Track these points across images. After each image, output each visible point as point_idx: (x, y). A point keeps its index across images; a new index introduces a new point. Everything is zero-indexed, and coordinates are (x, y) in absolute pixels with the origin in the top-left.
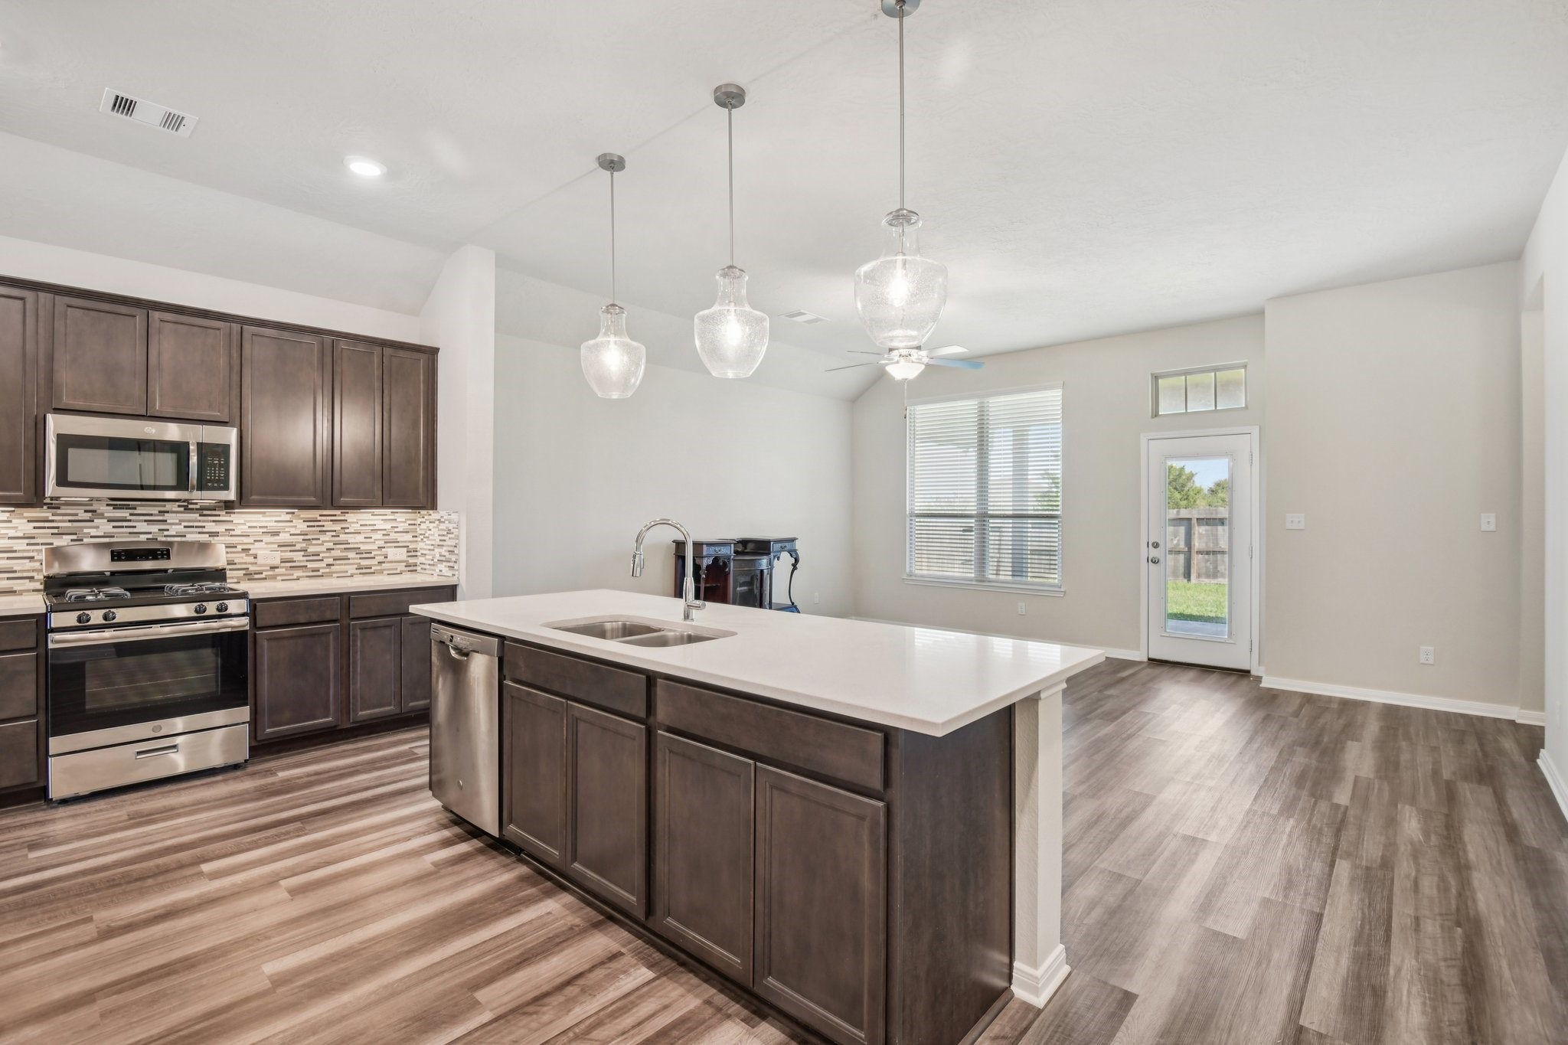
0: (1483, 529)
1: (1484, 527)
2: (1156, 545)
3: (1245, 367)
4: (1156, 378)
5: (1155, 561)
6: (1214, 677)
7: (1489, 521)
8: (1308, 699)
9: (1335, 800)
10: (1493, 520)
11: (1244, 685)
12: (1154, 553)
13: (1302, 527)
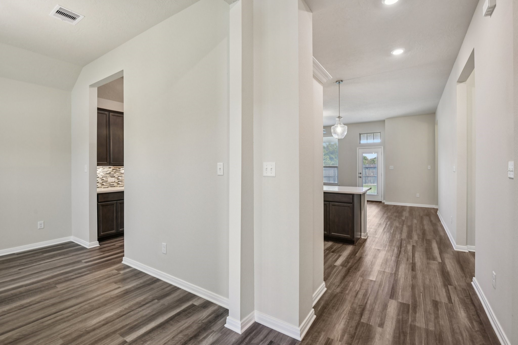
0: (428, 169)
1: (429, 169)
2: (360, 173)
3: (380, 133)
4: (360, 134)
5: (360, 177)
6: (374, 203)
7: (429, 167)
8: (395, 206)
9: (402, 219)
10: (430, 167)
11: (381, 204)
12: (360, 175)
13: (393, 169)
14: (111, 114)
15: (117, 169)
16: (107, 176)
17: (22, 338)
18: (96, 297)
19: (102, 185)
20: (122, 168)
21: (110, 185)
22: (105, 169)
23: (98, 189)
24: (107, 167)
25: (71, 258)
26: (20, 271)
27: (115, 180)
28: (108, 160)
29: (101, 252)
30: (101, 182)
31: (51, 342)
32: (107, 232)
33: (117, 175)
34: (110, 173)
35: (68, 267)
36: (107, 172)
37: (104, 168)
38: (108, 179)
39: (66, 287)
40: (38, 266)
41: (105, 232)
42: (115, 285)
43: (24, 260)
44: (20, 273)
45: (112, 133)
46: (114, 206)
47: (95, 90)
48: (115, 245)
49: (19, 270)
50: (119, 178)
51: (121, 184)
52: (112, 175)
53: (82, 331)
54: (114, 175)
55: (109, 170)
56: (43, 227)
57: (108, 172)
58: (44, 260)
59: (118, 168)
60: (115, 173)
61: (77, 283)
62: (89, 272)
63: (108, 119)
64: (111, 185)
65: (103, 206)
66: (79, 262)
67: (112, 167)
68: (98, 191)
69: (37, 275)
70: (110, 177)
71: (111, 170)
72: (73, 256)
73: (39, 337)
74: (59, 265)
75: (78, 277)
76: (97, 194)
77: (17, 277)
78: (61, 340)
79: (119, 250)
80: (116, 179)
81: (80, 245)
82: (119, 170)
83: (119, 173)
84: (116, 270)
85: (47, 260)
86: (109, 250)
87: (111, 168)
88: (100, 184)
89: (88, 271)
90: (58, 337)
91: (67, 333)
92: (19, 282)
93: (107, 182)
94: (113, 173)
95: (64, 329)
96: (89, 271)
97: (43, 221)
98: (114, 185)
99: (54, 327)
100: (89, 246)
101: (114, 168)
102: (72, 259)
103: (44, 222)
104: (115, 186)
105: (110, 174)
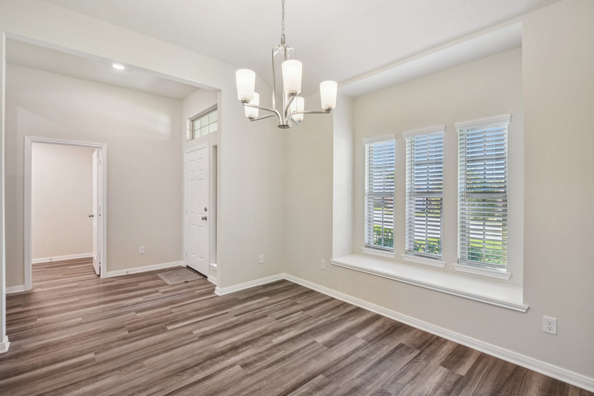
17: (180, 372)
31: (153, 364)
53: (125, 370)
73: (164, 371)
78: (145, 364)
90: (147, 367)
91: (138, 371)
95: (140, 377)
99: (149, 381)
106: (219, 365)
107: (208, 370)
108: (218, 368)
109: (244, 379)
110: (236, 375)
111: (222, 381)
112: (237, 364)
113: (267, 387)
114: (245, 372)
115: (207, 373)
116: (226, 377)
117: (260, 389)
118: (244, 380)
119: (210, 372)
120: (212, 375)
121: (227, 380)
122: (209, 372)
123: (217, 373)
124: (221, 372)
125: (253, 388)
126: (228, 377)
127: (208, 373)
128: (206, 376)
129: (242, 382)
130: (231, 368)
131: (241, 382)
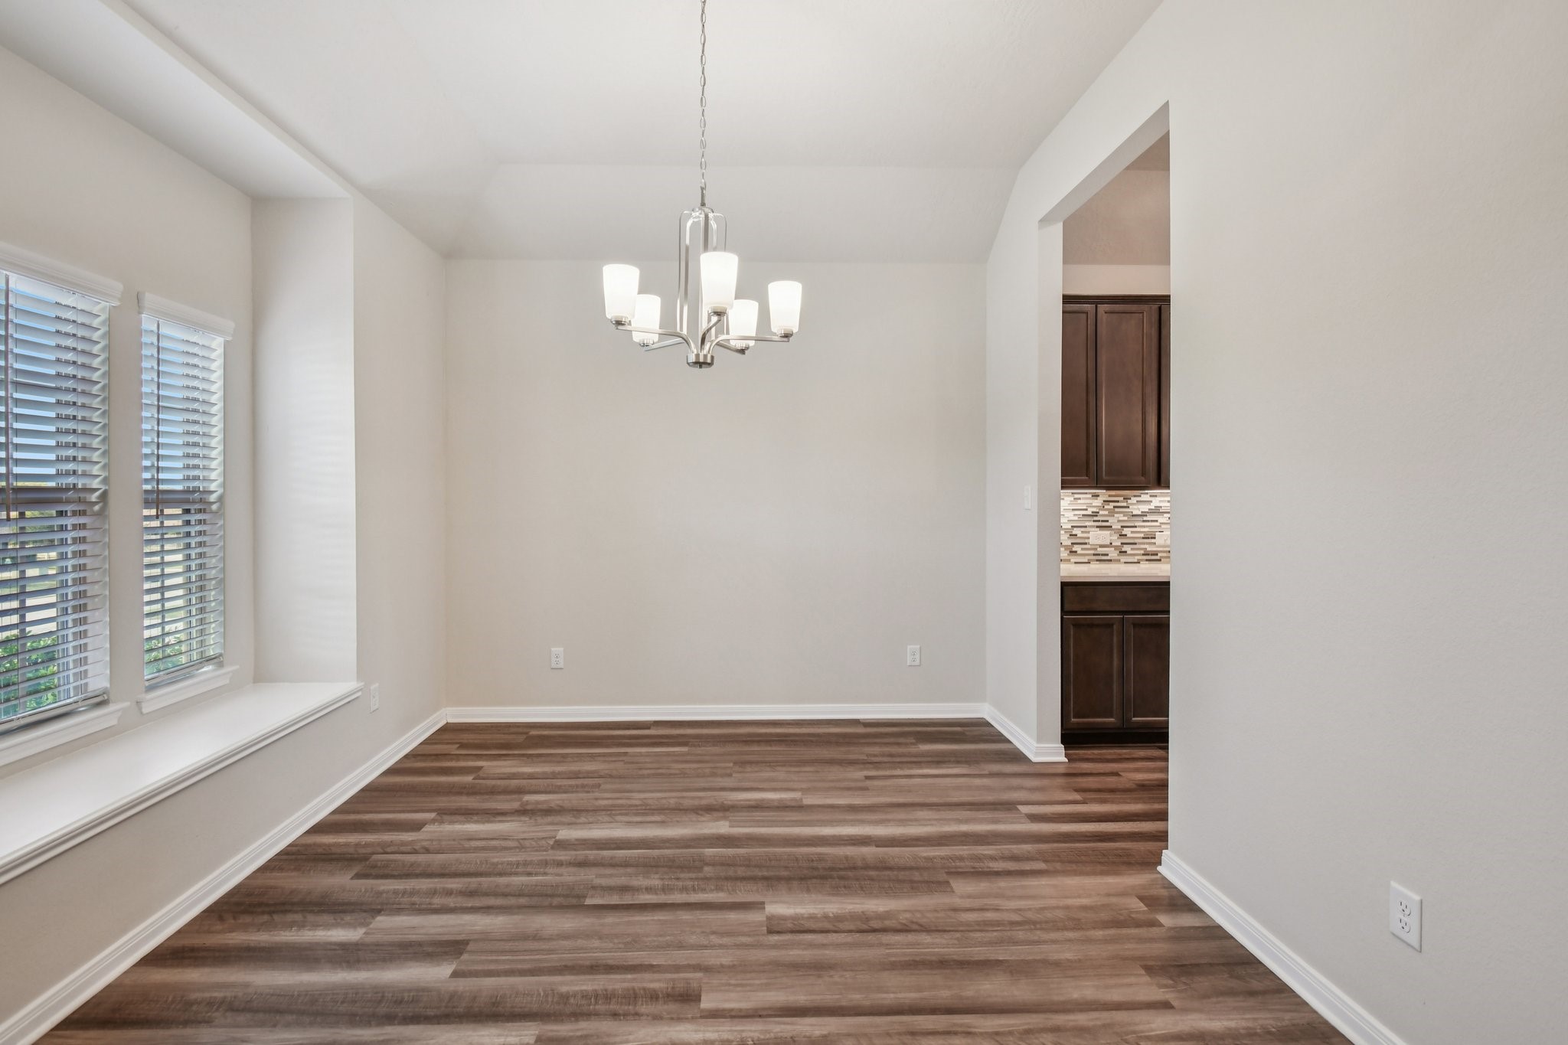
14: (1102, 308)
15: (1118, 502)
16: (1087, 524)
18: (1081, 1011)
19: (1070, 552)
20: (1135, 496)
21: (1094, 555)
22: (1079, 501)
23: (1063, 566)
24: (1086, 493)
25: (986, 781)
26: (868, 783)
27: (1112, 538)
28: (1093, 467)
29: (1076, 790)
30: (1068, 543)
32: (1088, 717)
33: (1119, 521)
34: (1095, 514)
35: (980, 815)
36: (1086, 510)
37: (1076, 496)
38: (1090, 535)
39: (977, 903)
40: (904, 781)
41: (1083, 717)
42: (1147, 979)
43: (876, 750)
44: (866, 789)
45: (1104, 374)
46: (1115, 633)
47: (1057, 230)
48: (1116, 774)
49: (867, 778)
50: (1126, 531)
51: (1133, 552)
52: (1103, 521)
54: (1107, 521)
55: (1094, 505)
56: (917, 662)
57: (1089, 512)
58: (918, 764)
59: (1121, 499)
60: (1112, 513)
61: (1009, 898)
62: (1041, 866)
63: (1091, 328)
64: (1099, 555)
65: (1077, 625)
66: (1010, 806)
67: (1104, 494)
68: (1063, 574)
69: (902, 815)
70: (1097, 527)
71: (1098, 502)
72: (992, 775)
74: (955, 800)
75: (1009, 873)
76: (1061, 583)
77: (861, 803)
79: (1136, 801)
80: (1115, 537)
81: (1009, 741)
82: (1125, 504)
83: (1125, 514)
84: (1141, 899)
85: (927, 768)
86: (1099, 791)
87: (1098, 496)
88: (1065, 549)
89: (1037, 859)
92: (862, 822)
93: (1086, 544)
94: (1107, 513)
96: (1046, 861)
97: (918, 647)
98: (1107, 555)
100: (1037, 754)
101: (1110, 496)
102: (988, 789)
103: (920, 648)
104: (1111, 560)
105: (1095, 518)
106: (744, 1035)
107: (781, 1034)
108: (753, 1028)
109: (722, 966)
110: (730, 985)
111: (767, 987)
112: (702, 1011)
113: (698, 930)
114: (705, 981)
115: (789, 1027)
116: (754, 991)
117: (714, 933)
118: (724, 963)
119: (779, 1023)
120: (779, 1013)
121: (757, 982)
122: (783, 1026)
123: (764, 1013)
124: (756, 1010)
125: (725, 940)
126: (748, 988)
127: (788, 1024)
128: (794, 1019)
129: (732, 961)
130: (724, 1010)
131: (735, 963)
